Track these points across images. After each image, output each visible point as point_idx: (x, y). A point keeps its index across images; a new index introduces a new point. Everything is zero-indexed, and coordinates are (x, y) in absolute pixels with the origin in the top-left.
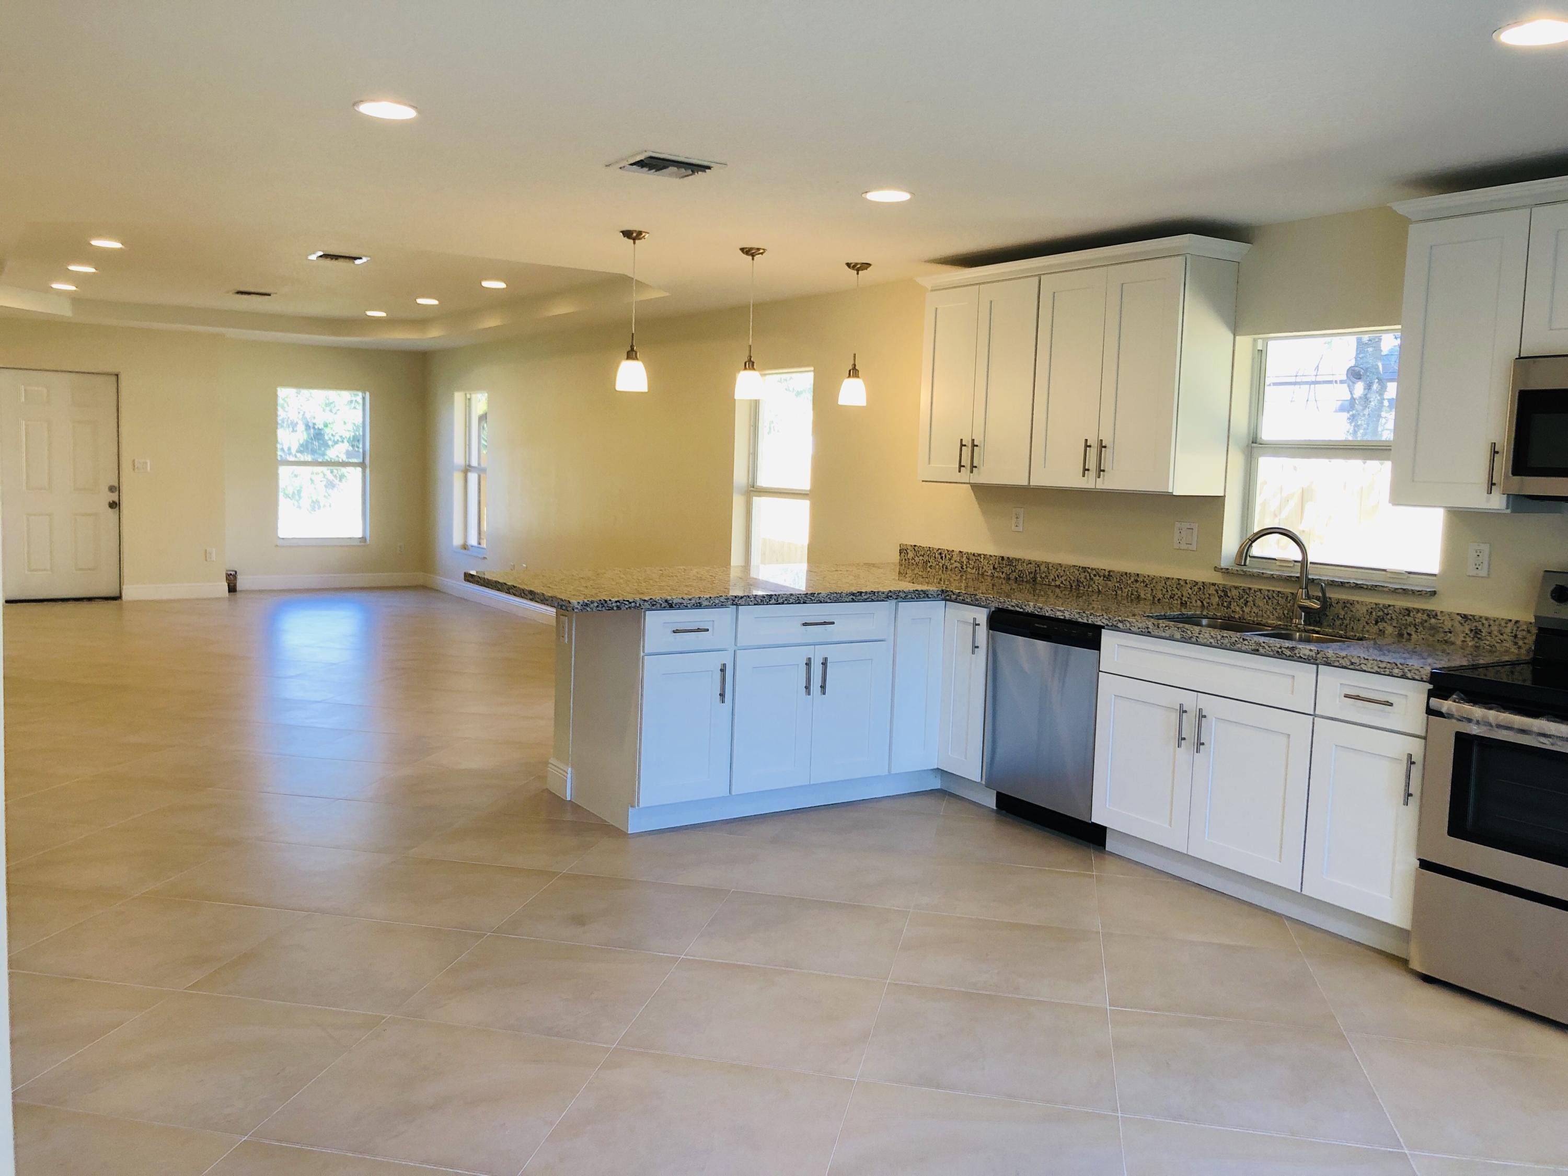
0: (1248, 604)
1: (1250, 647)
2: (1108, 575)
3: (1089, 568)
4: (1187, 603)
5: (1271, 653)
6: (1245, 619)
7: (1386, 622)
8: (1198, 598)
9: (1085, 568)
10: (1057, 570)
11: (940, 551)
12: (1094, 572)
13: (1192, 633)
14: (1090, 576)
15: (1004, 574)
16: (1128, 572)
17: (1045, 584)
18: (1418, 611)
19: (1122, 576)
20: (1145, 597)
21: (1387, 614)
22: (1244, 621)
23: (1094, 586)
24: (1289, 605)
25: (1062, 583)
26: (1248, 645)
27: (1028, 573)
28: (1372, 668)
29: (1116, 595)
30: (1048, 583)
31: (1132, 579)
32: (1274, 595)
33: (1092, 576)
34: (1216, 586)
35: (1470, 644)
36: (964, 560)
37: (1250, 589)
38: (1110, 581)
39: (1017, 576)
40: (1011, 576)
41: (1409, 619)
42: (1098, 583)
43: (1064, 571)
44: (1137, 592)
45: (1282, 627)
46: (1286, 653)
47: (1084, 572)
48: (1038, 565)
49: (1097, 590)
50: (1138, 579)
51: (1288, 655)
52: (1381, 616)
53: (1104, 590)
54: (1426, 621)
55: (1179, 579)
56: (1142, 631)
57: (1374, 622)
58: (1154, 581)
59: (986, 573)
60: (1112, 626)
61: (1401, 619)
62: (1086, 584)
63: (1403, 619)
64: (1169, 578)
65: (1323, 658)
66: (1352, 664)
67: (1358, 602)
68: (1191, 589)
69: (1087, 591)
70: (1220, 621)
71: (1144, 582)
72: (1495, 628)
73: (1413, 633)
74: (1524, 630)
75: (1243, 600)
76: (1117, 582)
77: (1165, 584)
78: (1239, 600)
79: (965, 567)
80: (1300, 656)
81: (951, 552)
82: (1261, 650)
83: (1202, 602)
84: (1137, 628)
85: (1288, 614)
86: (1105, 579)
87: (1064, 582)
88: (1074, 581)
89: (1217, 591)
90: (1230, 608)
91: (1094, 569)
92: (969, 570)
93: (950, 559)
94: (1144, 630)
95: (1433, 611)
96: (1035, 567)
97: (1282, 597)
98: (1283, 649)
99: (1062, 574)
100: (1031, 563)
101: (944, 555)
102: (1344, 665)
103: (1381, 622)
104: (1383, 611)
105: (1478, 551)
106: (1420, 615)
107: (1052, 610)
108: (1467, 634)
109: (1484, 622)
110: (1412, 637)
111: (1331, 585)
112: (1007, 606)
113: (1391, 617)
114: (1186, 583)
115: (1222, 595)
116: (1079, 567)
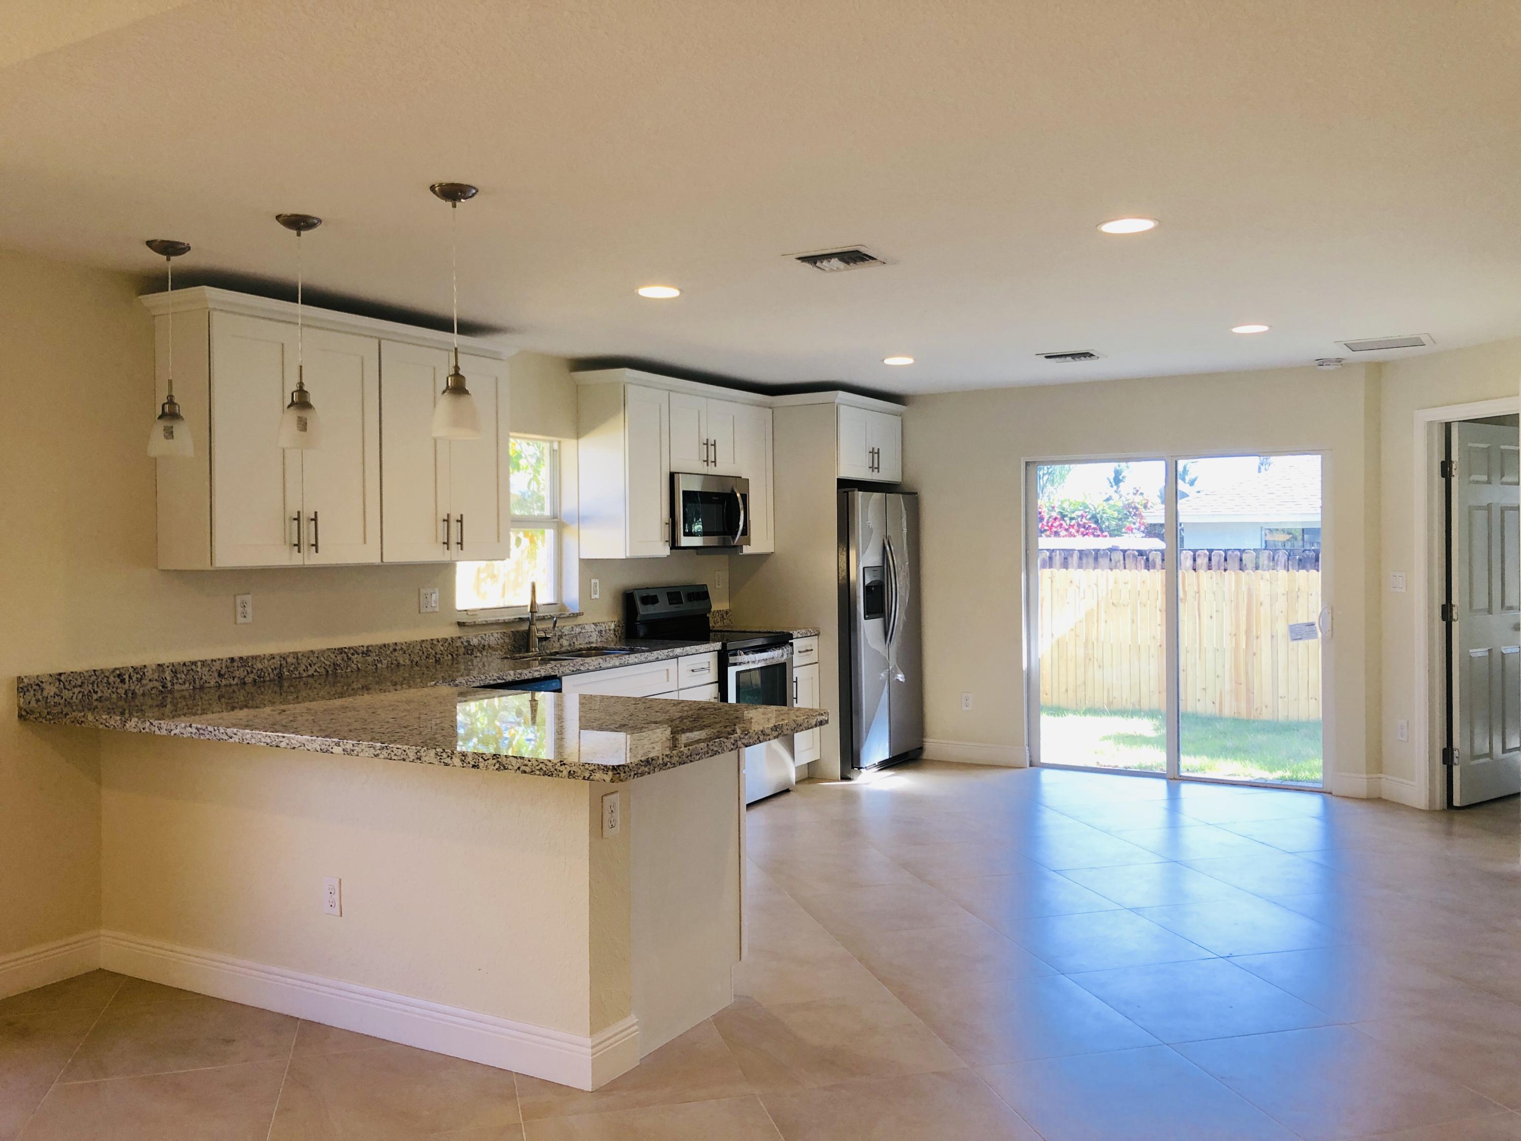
2: (367, 651)
3: (345, 648)
8: (448, 652)
9: (342, 649)
10: (308, 658)
11: (118, 672)
14: (347, 656)
15: (236, 679)
16: (386, 642)
17: (294, 678)
19: (381, 648)
20: (404, 663)
21: (564, 633)
23: (353, 665)
27: (270, 670)
29: (376, 669)
30: (298, 676)
31: (391, 649)
32: (503, 635)
33: (350, 655)
34: (462, 638)
36: (168, 675)
37: (484, 635)
38: (369, 656)
39: (257, 678)
40: (246, 679)
42: (357, 661)
43: (317, 657)
44: (396, 660)
48: (284, 657)
49: (356, 669)
53: (364, 666)
54: (581, 632)
55: (432, 640)
57: (558, 640)
58: (411, 646)
59: (207, 685)
61: (571, 634)
68: (442, 646)
69: (346, 672)
71: (402, 649)
72: (607, 628)
74: (618, 626)
76: (376, 655)
77: (421, 646)
79: (169, 685)
81: (139, 672)
83: (452, 655)
86: (364, 655)
87: (318, 670)
88: (330, 665)
89: (462, 643)
91: (352, 648)
92: (177, 687)
93: (140, 680)
95: (584, 625)
96: (280, 661)
99: (314, 662)
100: (274, 658)
101: (127, 677)
103: (562, 639)
105: (596, 583)
106: (578, 629)
108: (598, 636)
109: (603, 625)
110: (577, 644)
114: (438, 642)
116: (335, 649)
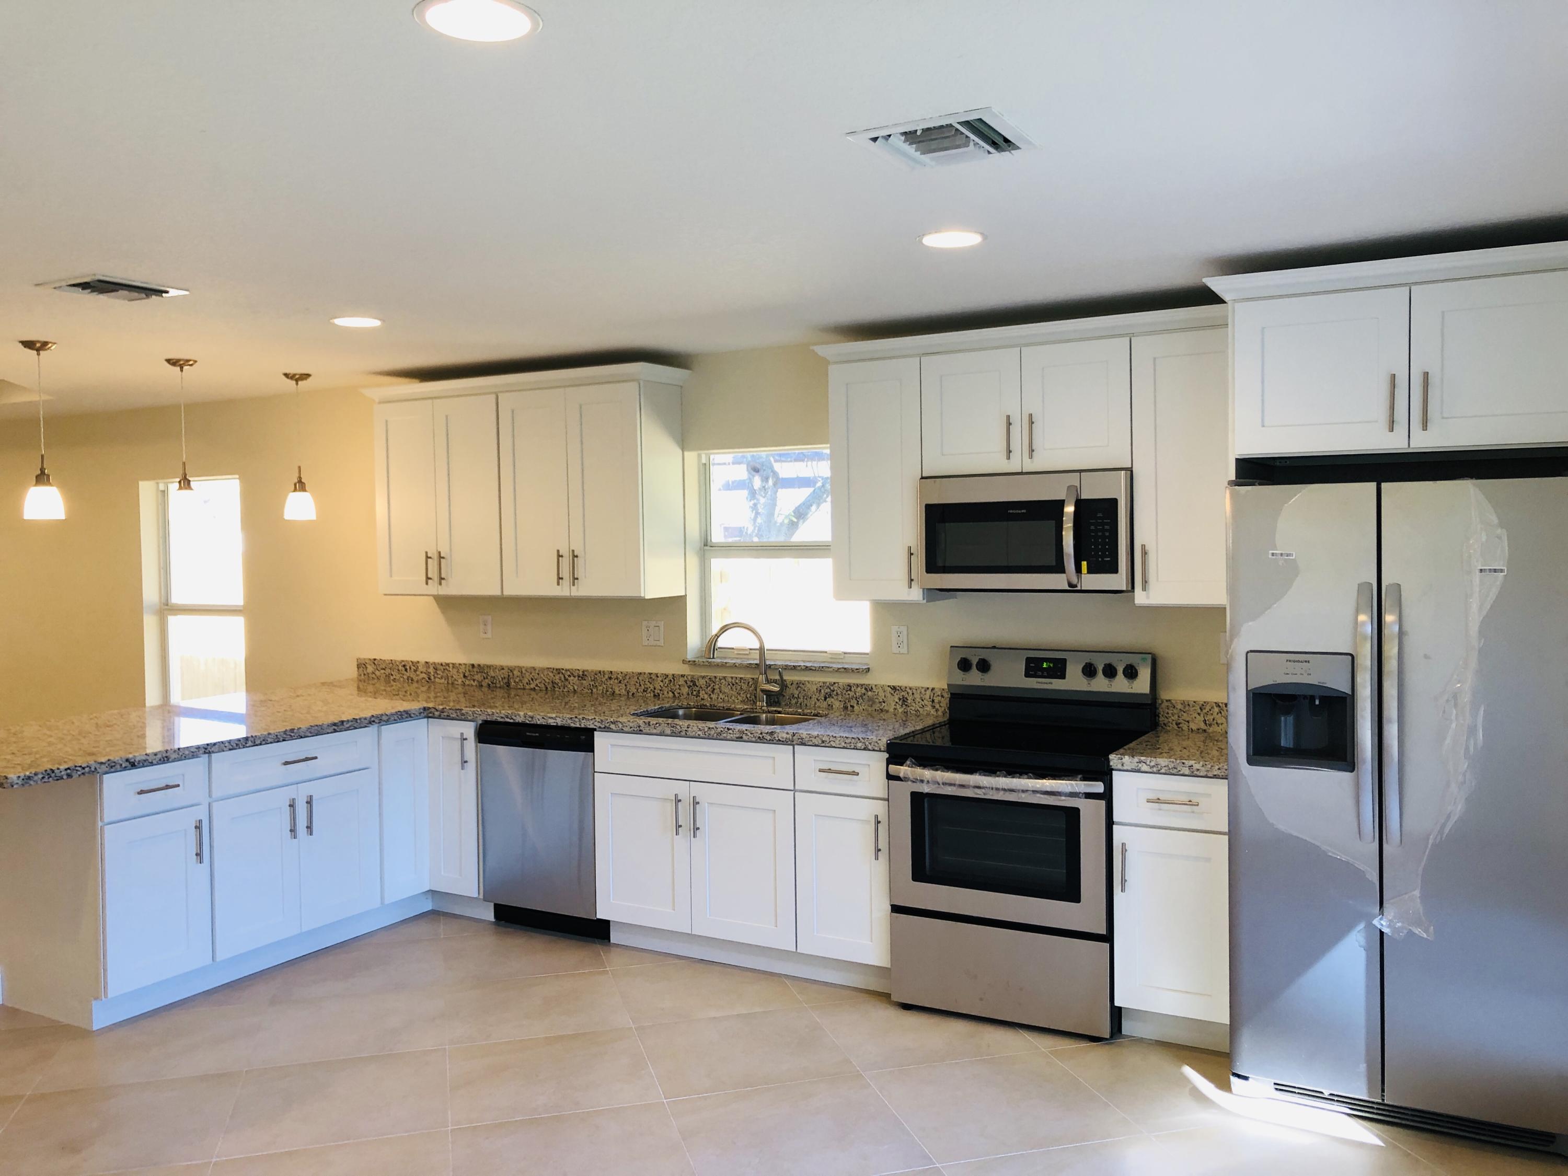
0: (715, 691)
1: (735, 735)
2: (583, 675)
3: (563, 669)
4: (659, 695)
5: (754, 739)
6: (716, 706)
7: (833, 698)
8: (670, 689)
9: (559, 669)
10: (531, 673)
11: (403, 663)
12: (569, 673)
13: (681, 728)
14: (564, 677)
15: (476, 682)
16: (602, 669)
17: (519, 689)
18: (857, 686)
19: (596, 674)
20: (619, 692)
21: (833, 691)
22: (715, 708)
23: (569, 686)
24: (751, 689)
25: (537, 685)
26: (733, 734)
27: (501, 679)
28: (840, 744)
29: (592, 693)
30: (522, 687)
31: (606, 677)
32: (737, 681)
33: (567, 677)
34: (685, 677)
35: (900, 710)
36: (431, 670)
37: (715, 677)
38: (585, 680)
39: (490, 683)
40: (483, 683)
41: (852, 694)
42: (573, 683)
43: (538, 674)
44: (612, 688)
45: (748, 710)
46: (766, 738)
47: (559, 673)
48: (511, 670)
49: (573, 690)
50: (612, 677)
51: (768, 739)
52: (829, 693)
53: (580, 689)
54: (864, 694)
55: (650, 674)
56: (634, 730)
57: (823, 698)
58: (628, 677)
59: (456, 682)
60: (604, 728)
61: (845, 694)
62: (562, 685)
63: (847, 693)
64: (641, 673)
65: (799, 739)
66: (823, 742)
67: (808, 682)
68: (662, 681)
69: (563, 691)
70: (694, 709)
71: (617, 678)
72: (917, 696)
73: (855, 705)
74: (938, 696)
75: (710, 688)
76: (592, 681)
77: (638, 678)
78: (707, 688)
79: (432, 677)
80: (779, 739)
81: (415, 664)
82: (745, 737)
83: (673, 693)
84: (629, 727)
85: (750, 697)
86: (580, 679)
87: (539, 685)
88: (549, 683)
89: (686, 682)
90: (699, 696)
91: (568, 670)
92: (437, 680)
93: (415, 671)
94: (636, 730)
95: (869, 685)
96: (508, 672)
97: (744, 683)
98: (764, 735)
99: (536, 677)
100: (503, 669)
101: (408, 668)
102: (817, 743)
103: (829, 697)
104: (830, 689)
105: (899, 633)
106: (859, 689)
107: (543, 718)
108: (897, 702)
109: (909, 691)
110: (855, 708)
111: (785, 669)
112: (496, 718)
113: (837, 693)
114: (658, 677)
115: (691, 685)
116: (554, 669)
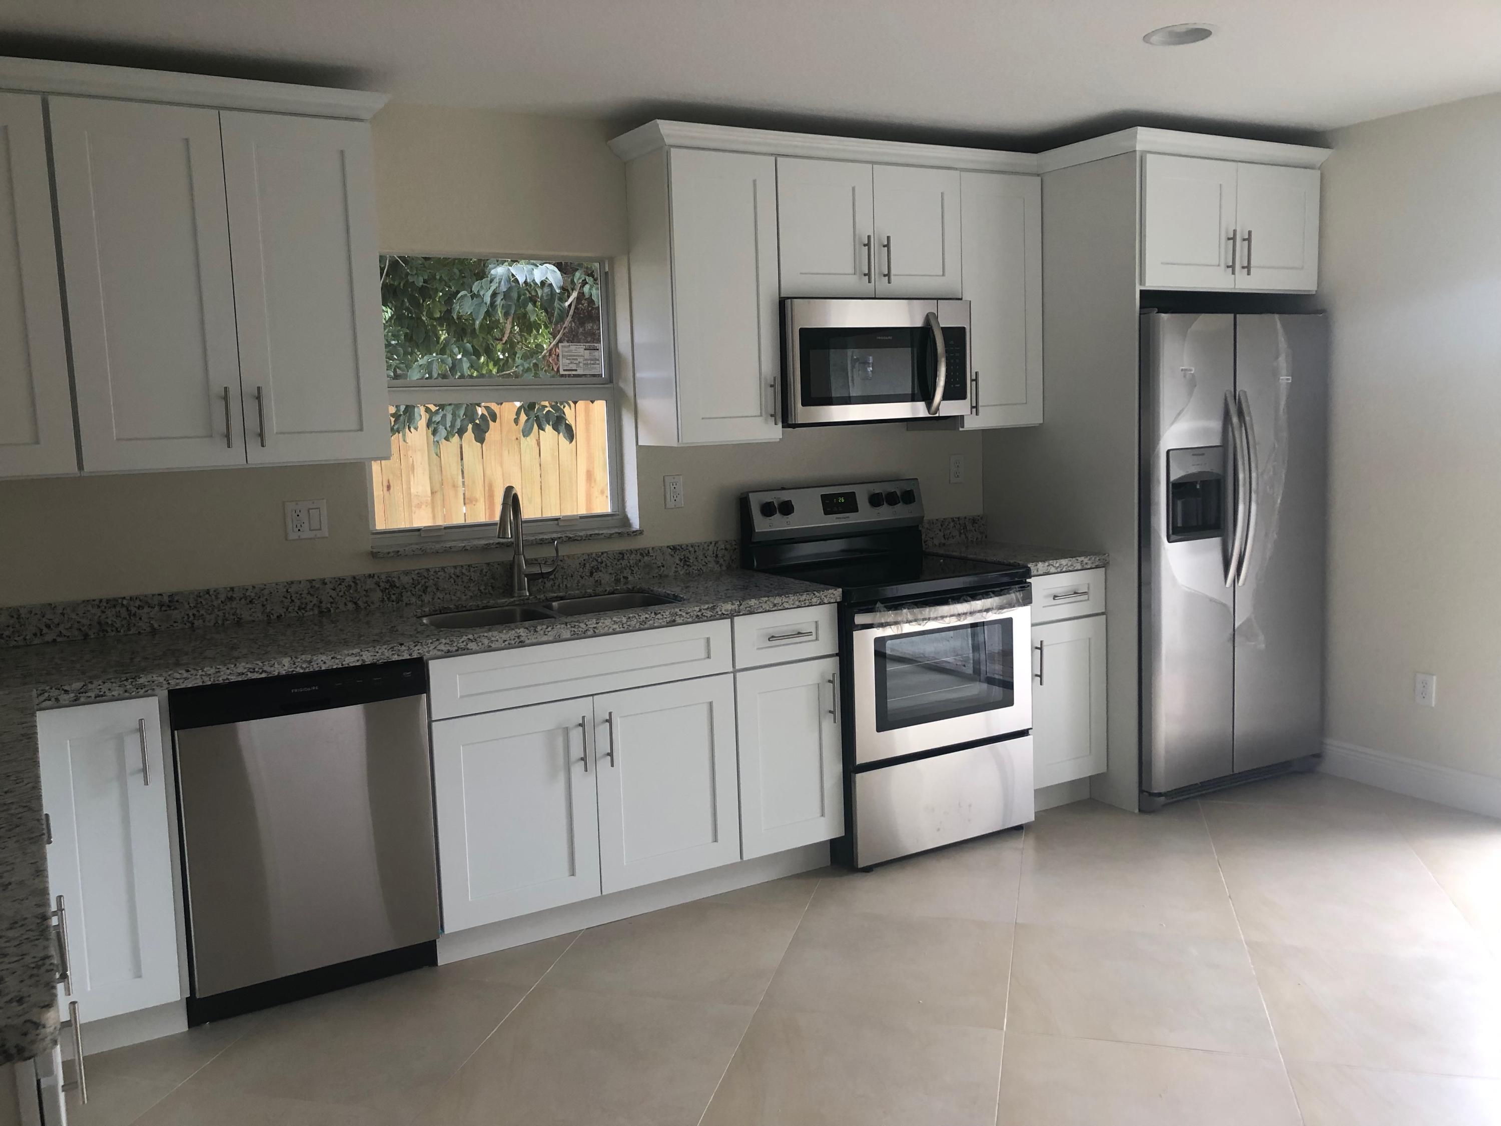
1: (665, 620)
2: (170, 601)
3: (123, 598)
5: (690, 620)
8: (348, 599)
9: (115, 600)
10: (44, 616)
12: (138, 603)
14: (128, 610)
16: (211, 588)
17: (15, 647)
18: (631, 552)
19: (199, 597)
21: (602, 563)
23: (141, 624)
25: (60, 634)
26: (662, 619)
28: (793, 604)
29: (192, 629)
32: (464, 571)
33: (133, 610)
34: (376, 577)
37: (428, 570)
41: (624, 563)
43: (62, 614)
47: (115, 606)
50: (234, 596)
52: (595, 566)
53: (165, 625)
54: (640, 561)
57: (588, 574)
62: (123, 626)
63: (618, 563)
64: (292, 583)
67: (568, 556)
72: (700, 554)
74: (722, 549)
75: (420, 586)
76: (191, 608)
78: (415, 588)
80: (722, 613)
86: (164, 608)
89: (378, 584)
91: (136, 598)
95: (645, 549)
97: (474, 571)
98: (703, 611)
102: (768, 608)
103: (596, 572)
104: (597, 561)
105: (674, 484)
106: (633, 556)
108: (677, 564)
109: (691, 549)
110: (629, 579)
113: (606, 565)
114: (324, 583)
115: (388, 587)
